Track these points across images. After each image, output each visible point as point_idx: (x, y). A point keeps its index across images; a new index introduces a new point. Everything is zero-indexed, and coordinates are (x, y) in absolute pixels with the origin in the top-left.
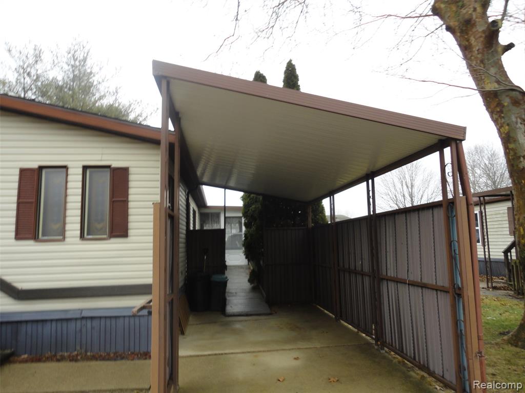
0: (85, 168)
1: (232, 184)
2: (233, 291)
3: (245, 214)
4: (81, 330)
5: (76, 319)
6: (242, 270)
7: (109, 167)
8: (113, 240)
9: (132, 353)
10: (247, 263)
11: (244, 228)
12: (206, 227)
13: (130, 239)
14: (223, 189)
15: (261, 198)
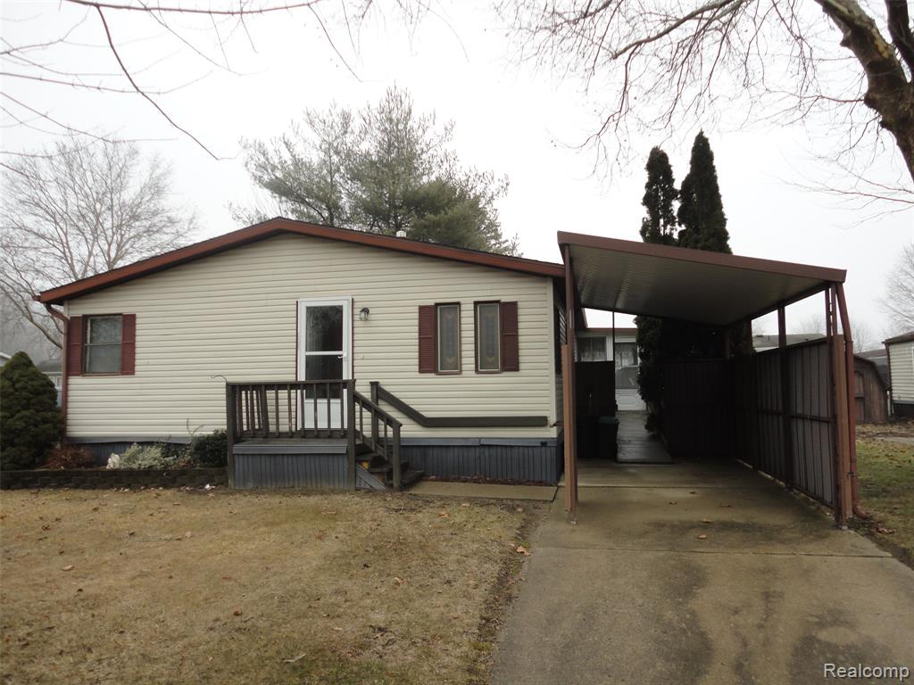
0: (476, 303)
1: (619, 305)
2: (625, 439)
3: (640, 342)
4: (480, 457)
5: (475, 446)
6: (636, 416)
7: (498, 302)
8: (505, 374)
9: (528, 481)
10: (645, 409)
11: (639, 360)
12: (583, 360)
13: (521, 371)
14: (611, 313)
15: (660, 321)
